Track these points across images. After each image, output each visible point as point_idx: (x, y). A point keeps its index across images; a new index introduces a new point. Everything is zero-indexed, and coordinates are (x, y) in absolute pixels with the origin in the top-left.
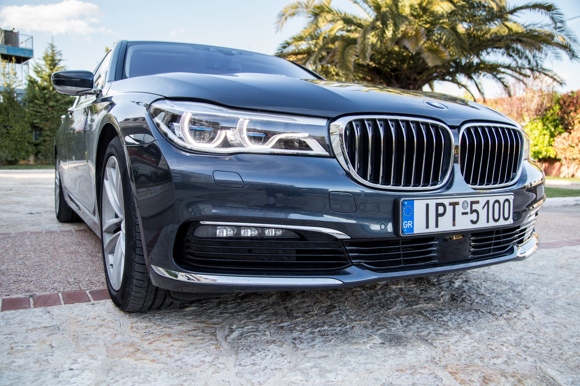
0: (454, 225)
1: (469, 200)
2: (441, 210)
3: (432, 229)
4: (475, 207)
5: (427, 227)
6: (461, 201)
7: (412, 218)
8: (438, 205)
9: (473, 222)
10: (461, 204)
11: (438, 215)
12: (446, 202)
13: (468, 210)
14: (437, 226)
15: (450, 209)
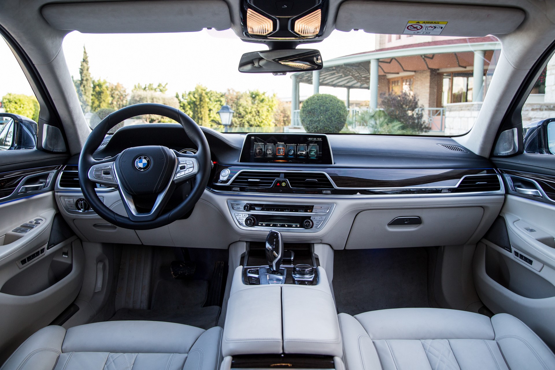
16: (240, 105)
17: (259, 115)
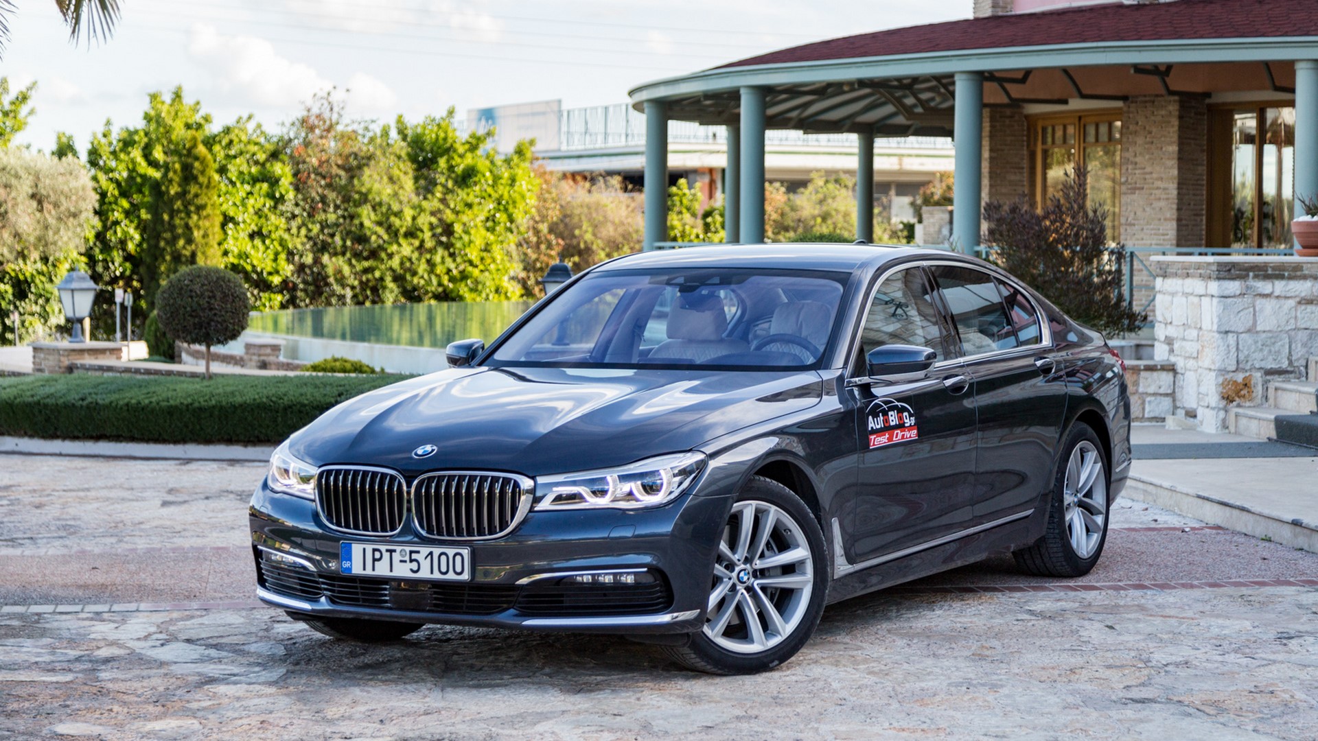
0: (391, 571)
1: (408, 549)
2: (377, 555)
3: (369, 572)
4: (414, 556)
5: (364, 569)
6: (398, 548)
7: (350, 559)
8: (374, 550)
9: (412, 570)
10: (398, 551)
11: (374, 560)
12: (383, 548)
13: (407, 558)
14: (374, 570)
15: (386, 556)
16: (364, 199)
17: (447, 246)
